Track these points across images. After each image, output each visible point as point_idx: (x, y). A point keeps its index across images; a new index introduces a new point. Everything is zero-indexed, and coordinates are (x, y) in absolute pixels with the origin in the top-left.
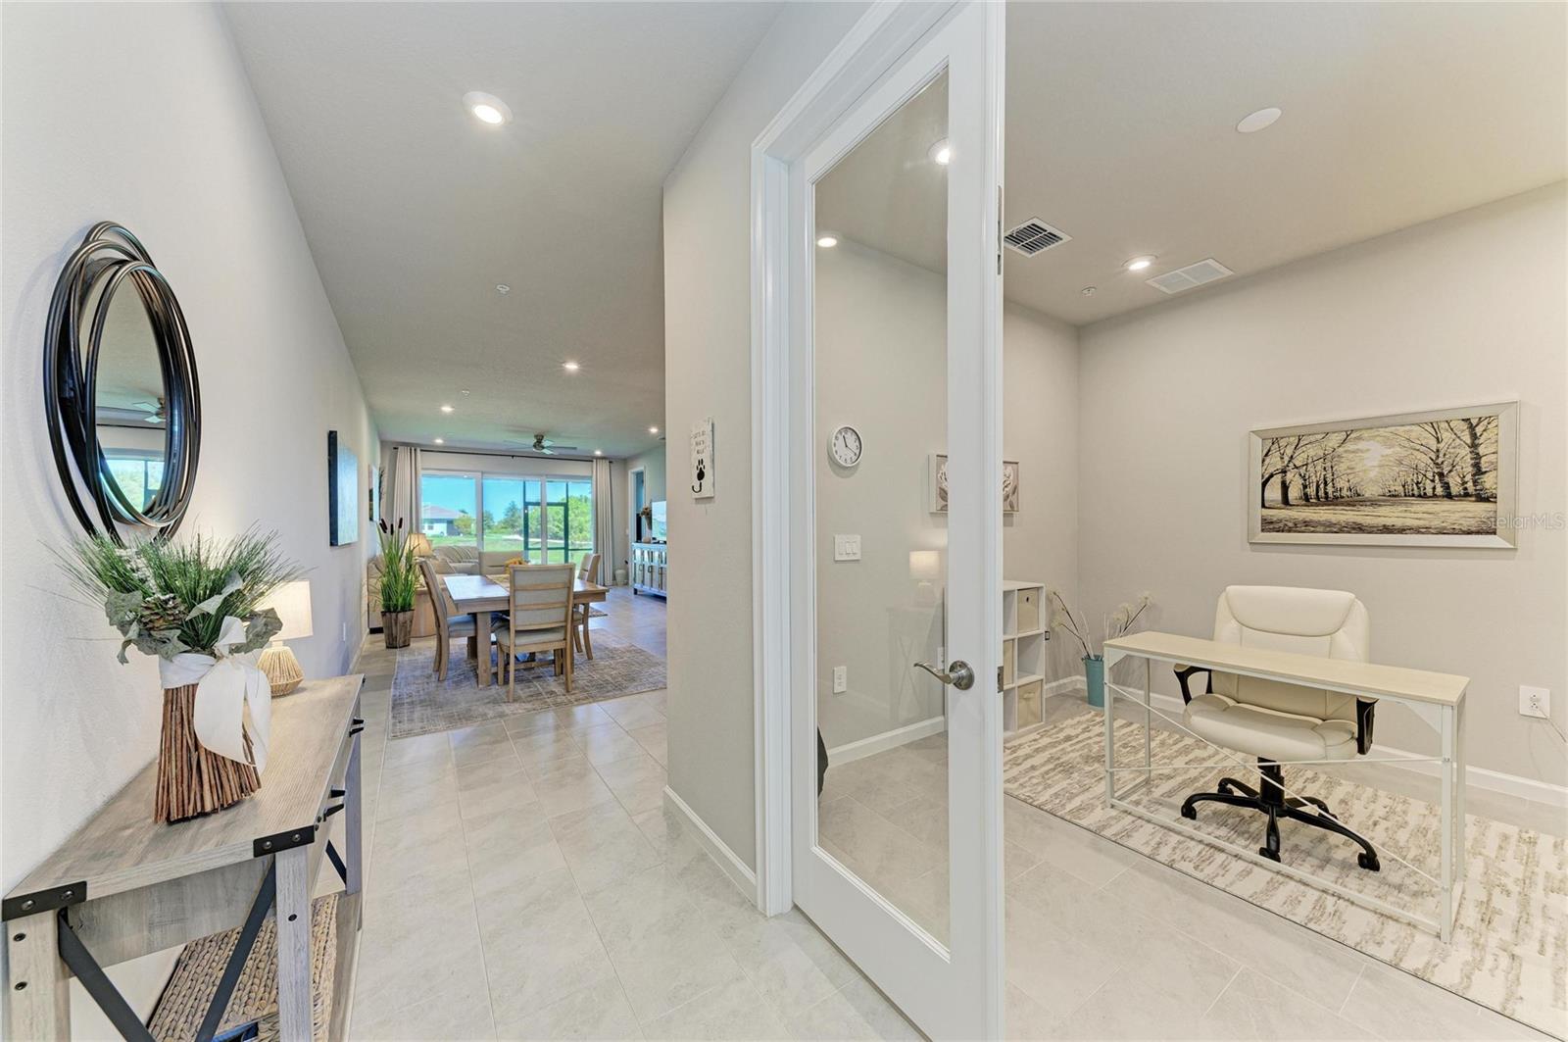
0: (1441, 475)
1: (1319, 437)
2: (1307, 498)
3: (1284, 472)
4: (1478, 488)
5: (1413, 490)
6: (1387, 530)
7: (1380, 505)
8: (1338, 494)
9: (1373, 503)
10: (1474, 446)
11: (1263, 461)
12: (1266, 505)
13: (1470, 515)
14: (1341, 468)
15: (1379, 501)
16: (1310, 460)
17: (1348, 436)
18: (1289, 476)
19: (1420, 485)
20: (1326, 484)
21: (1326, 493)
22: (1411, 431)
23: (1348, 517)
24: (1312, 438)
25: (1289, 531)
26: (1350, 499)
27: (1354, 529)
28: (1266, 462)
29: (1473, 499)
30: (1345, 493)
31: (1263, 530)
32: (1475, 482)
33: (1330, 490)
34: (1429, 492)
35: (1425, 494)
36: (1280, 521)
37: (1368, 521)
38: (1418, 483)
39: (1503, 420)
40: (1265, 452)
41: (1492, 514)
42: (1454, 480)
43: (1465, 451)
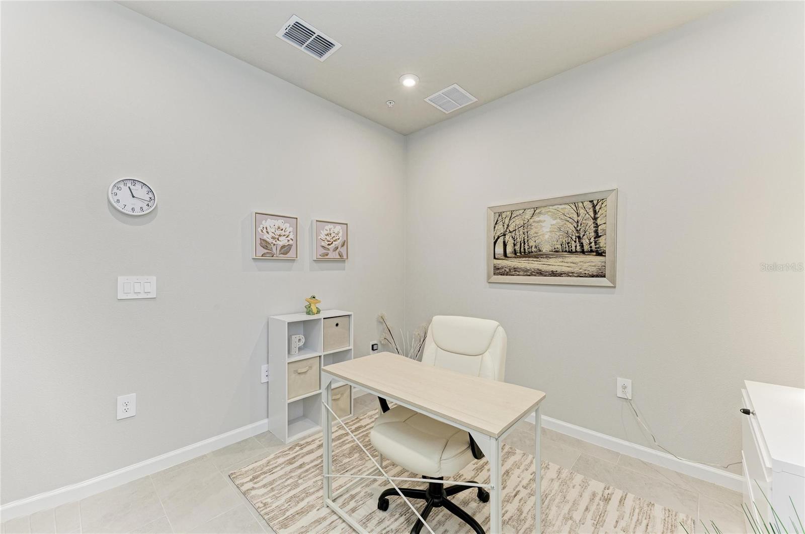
0: (579, 237)
1: (521, 212)
2: (515, 252)
3: (504, 235)
4: (597, 246)
5: (566, 248)
6: (554, 274)
7: (550, 258)
8: (530, 250)
9: (547, 256)
10: (595, 219)
11: (495, 227)
12: (496, 257)
13: (593, 264)
14: (531, 233)
15: (549, 254)
16: (517, 227)
17: (535, 211)
18: (507, 237)
19: (570, 244)
20: (524, 244)
21: (525, 249)
22: (565, 208)
23: (535, 265)
24: (518, 213)
25: (507, 275)
26: (536, 254)
27: (538, 273)
28: (496, 229)
29: (595, 254)
30: (534, 249)
31: (494, 274)
32: (595, 242)
33: (526, 247)
34: (574, 248)
35: (572, 250)
36: (502, 268)
37: (545, 268)
38: (568, 243)
39: (610, 202)
40: (495, 222)
41: (603, 264)
42: (585, 241)
43: (591, 222)
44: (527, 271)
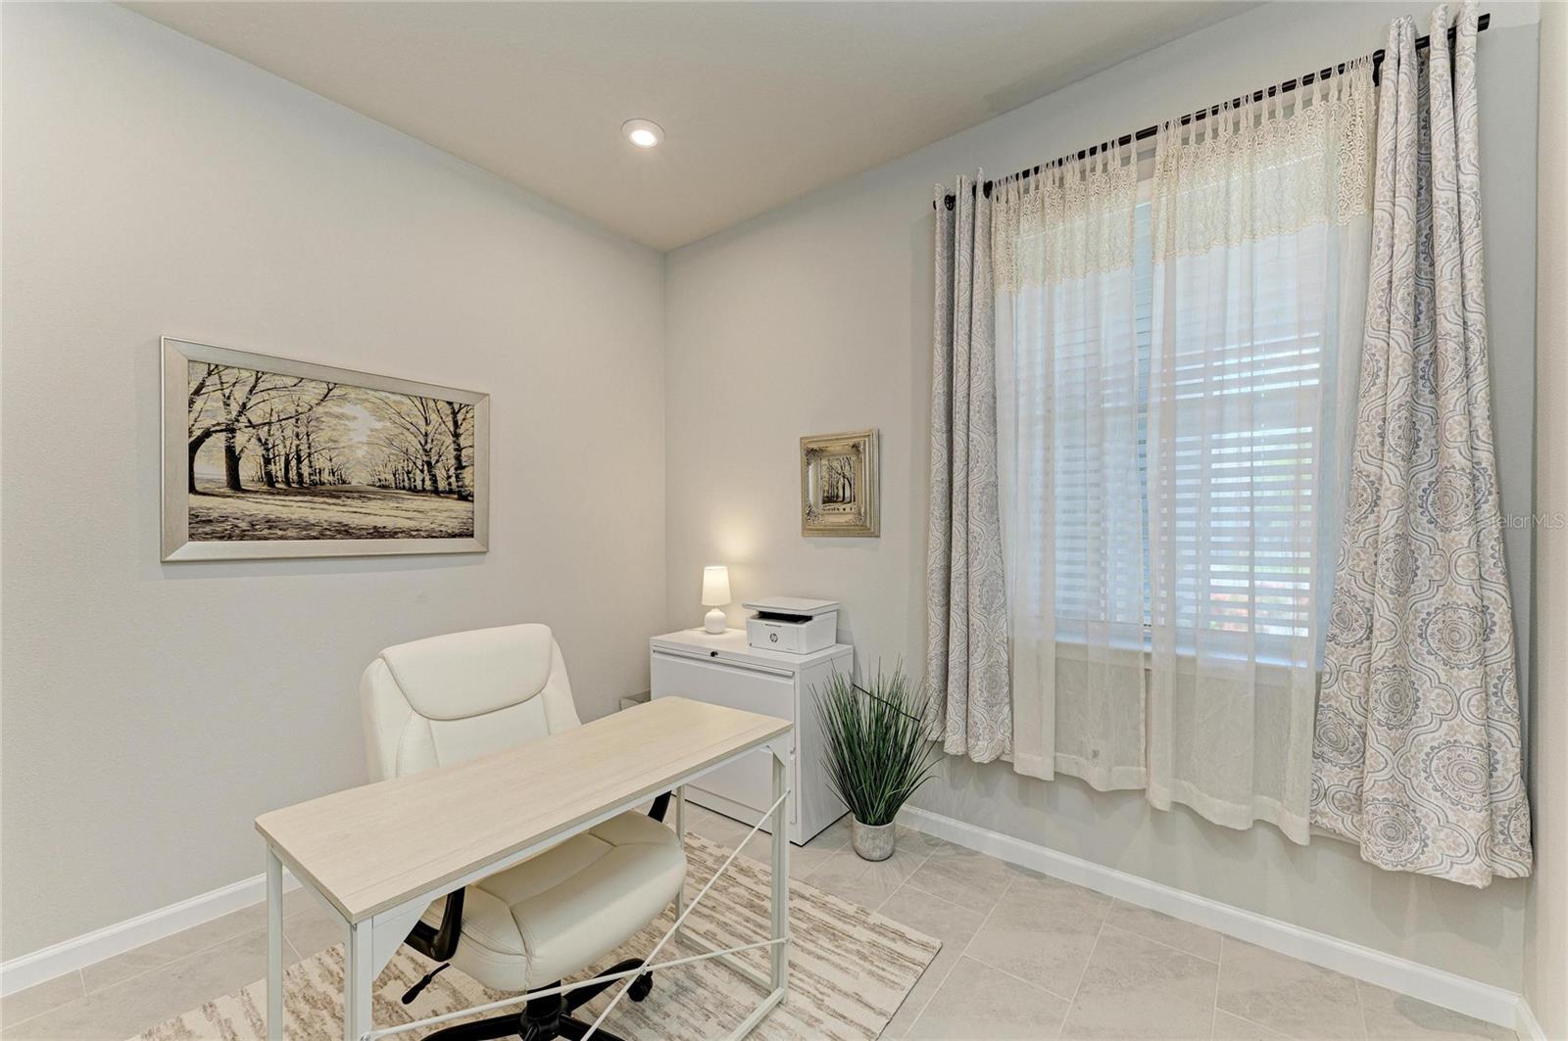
0: (429, 464)
1: (289, 381)
2: (271, 480)
3: (231, 430)
4: (460, 483)
5: (403, 481)
6: (378, 533)
7: (370, 499)
8: (317, 478)
9: (362, 495)
10: (456, 435)
11: (191, 402)
12: (198, 487)
13: (454, 515)
14: (320, 438)
15: (367, 492)
16: (274, 418)
17: (330, 390)
18: (240, 439)
19: (411, 475)
20: (299, 461)
21: (300, 475)
22: (402, 403)
23: (330, 514)
24: (278, 382)
25: (242, 537)
26: (333, 487)
27: (339, 532)
28: (198, 406)
29: (456, 496)
30: (326, 477)
31: (191, 537)
32: (457, 477)
33: (305, 470)
34: (419, 484)
35: (415, 486)
36: (225, 519)
37: (357, 522)
38: (408, 473)
39: (477, 411)
40: (194, 386)
41: (470, 515)
42: (440, 473)
43: (449, 440)
44: (309, 526)
